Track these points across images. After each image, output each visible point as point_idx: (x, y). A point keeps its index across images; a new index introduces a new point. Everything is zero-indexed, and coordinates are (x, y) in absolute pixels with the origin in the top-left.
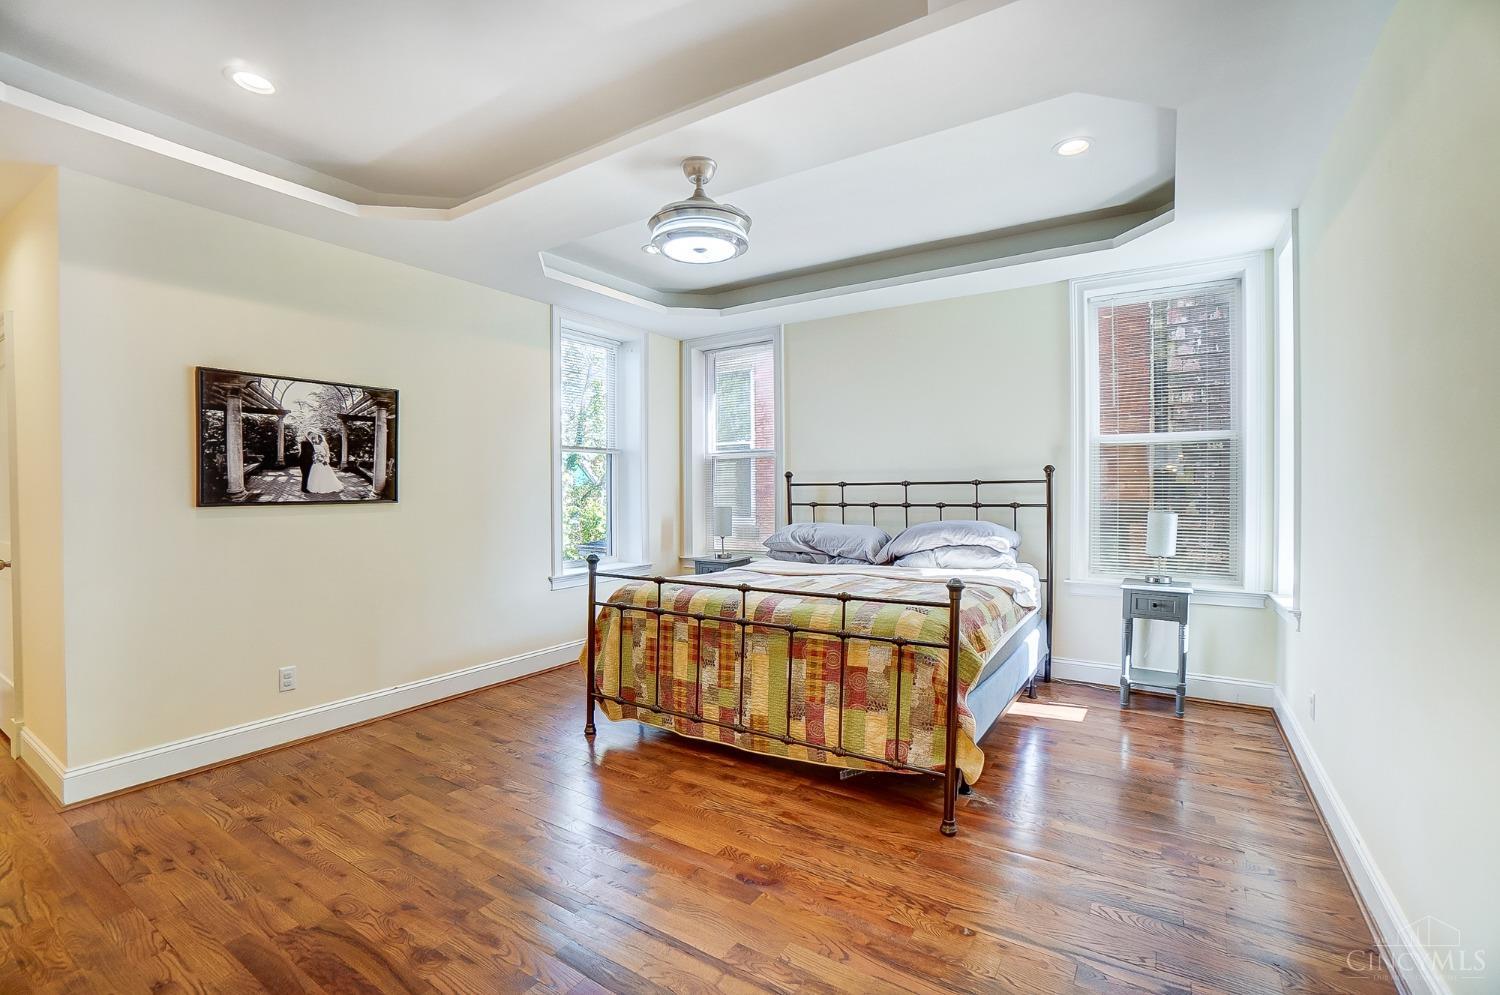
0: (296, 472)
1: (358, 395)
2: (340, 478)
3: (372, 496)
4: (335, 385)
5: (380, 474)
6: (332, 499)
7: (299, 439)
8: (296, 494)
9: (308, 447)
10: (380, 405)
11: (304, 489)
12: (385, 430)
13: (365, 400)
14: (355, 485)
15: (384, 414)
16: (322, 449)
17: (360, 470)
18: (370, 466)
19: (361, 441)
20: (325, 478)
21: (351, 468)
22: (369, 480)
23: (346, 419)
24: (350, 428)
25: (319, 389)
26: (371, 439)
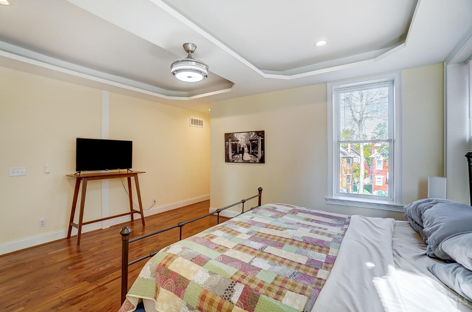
0: (241, 155)
1: (254, 133)
2: (250, 156)
3: (258, 161)
4: (248, 132)
5: (259, 155)
6: (248, 162)
7: (241, 147)
8: (241, 161)
9: (243, 148)
10: (259, 136)
11: (243, 159)
12: (260, 143)
13: (255, 135)
14: (254, 158)
15: (260, 138)
16: (246, 149)
17: (254, 154)
18: (257, 153)
19: (255, 146)
20: (247, 156)
21: (252, 154)
22: (257, 157)
23: (251, 141)
24: (252, 144)
25: (245, 134)
26: (257, 145)
